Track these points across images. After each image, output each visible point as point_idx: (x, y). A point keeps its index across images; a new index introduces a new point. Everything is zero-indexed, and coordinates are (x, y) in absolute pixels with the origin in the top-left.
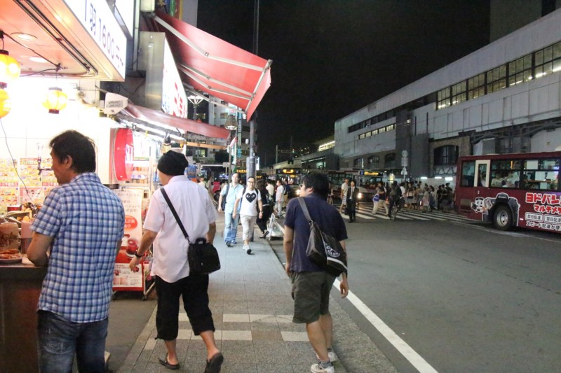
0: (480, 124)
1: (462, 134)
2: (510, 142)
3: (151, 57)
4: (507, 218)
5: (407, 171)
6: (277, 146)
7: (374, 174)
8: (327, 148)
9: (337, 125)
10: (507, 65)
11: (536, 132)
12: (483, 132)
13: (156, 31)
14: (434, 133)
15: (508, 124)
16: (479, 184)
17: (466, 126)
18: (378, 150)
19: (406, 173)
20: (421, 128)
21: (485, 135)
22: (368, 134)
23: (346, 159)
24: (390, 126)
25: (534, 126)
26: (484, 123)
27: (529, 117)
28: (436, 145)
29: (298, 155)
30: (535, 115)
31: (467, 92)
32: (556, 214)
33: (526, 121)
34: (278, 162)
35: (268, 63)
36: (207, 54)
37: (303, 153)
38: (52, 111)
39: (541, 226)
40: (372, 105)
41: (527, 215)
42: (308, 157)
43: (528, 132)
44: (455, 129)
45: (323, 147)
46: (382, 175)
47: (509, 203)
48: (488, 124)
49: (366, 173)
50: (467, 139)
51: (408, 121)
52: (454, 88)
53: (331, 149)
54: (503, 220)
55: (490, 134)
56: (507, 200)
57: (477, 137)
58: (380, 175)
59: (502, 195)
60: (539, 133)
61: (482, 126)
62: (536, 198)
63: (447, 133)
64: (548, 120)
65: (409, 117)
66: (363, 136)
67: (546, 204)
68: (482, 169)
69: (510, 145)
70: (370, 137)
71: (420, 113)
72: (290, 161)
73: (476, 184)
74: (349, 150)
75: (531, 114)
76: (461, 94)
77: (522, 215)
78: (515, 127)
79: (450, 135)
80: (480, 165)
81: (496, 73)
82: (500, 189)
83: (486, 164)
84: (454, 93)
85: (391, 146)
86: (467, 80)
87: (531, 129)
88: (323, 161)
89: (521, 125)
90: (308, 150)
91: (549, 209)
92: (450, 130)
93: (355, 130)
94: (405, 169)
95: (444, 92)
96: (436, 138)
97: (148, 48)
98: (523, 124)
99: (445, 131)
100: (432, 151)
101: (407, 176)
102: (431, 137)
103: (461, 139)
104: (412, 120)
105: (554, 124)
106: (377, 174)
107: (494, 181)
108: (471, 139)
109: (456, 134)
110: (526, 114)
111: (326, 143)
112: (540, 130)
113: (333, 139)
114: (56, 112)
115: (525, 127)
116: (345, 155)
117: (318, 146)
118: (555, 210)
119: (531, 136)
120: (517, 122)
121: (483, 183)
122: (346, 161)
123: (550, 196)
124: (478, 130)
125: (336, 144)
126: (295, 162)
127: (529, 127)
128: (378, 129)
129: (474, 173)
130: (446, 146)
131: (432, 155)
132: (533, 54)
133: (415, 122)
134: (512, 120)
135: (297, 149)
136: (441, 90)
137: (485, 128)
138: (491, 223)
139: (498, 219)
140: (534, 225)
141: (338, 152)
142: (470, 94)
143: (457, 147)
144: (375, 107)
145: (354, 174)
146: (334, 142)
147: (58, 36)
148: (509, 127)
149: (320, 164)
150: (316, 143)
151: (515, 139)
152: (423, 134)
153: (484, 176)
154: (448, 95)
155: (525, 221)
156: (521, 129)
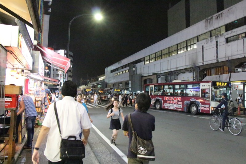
0: (167, 69)
1: (154, 74)
2: (170, 77)
3: (35, 57)
4: (159, 106)
5: (131, 89)
6: (81, 78)
7: (118, 90)
8: (102, 79)
9: (106, 69)
10: (169, 48)
11: (179, 74)
12: (161, 73)
13: (37, 50)
14: (143, 74)
15: (170, 71)
16: (151, 94)
17: (155, 71)
18: (122, 80)
19: (131, 90)
20: (139, 72)
21: (162, 75)
22: (119, 74)
23: (110, 84)
24: (127, 70)
25: (178, 71)
26: (162, 70)
27: (176, 68)
28: (144, 78)
29: (90, 82)
30: (178, 67)
31: (155, 58)
32: (173, 104)
33: (175, 70)
34: (82, 85)
35: (70, 60)
36: (52, 56)
37: (93, 81)
38: (17, 78)
39: (169, 108)
40: (120, 62)
41: (165, 104)
42: (94, 83)
43: (176, 74)
44: (151, 72)
45: (101, 79)
46: (122, 91)
47: (160, 100)
48: (163, 71)
49: (115, 90)
50: (155, 76)
51: (134, 69)
52: (151, 56)
53: (104, 80)
54: (158, 106)
55: (164, 74)
56: (159, 99)
57: (159, 76)
58: (121, 91)
59: (158, 98)
60: (180, 74)
61: (160, 71)
62: (167, 98)
63: (148, 74)
64: (183, 69)
65: (134, 67)
66: (116, 74)
67: (170, 100)
68: (152, 88)
69: (170, 79)
70: (119, 75)
71: (138, 65)
72: (86, 85)
73: (150, 94)
74: (111, 80)
75: (177, 67)
76: (153, 58)
77: (164, 105)
78: (172, 72)
79: (150, 75)
80: (151, 87)
81: (165, 51)
82: (157, 95)
83: (152, 87)
84: (151, 58)
85: (127, 79)
86: (155, 53)
87: (177, 72)
88: (100, 85)
89: (174, 71)
90: (94, 80)
91: (171, 102)
92: (149, 72)
93: (113, 72)
94: (130, 88)
95: (147, 57)
96: (144, 76)
97: (35, 56)
98: (175, 71)
99: (148, 73)
100: (143, 81)
101: (131, 91)
102: (142, 75)
103: (153, 76)
104: (135, 69)
105: (184, 71)
106: (120, 90)
107: (155, 93)
108: (157, 76)
109: (152, 74)
110: (175, 67)
111: (102, 77)
112: (180, 73)
113: (104, 76)
114: (18, 78)
115: (175, 72)
116: (109, 82)
117: (99, 78)
118: (172, 102)
119: (178, 75)
120: (172, 70)
121: (152, 93)
122: (110, 85)
123: (171, 97)
124: (159, 73)
125: (106, 78)
126: (88, 85)
127: (176, 72)
128: (122, 72)
129: (149, 90)
130: (148, 79)
131: (143, 82)
132: (177, 45)
133: (136, 69)
134: (171, 69)
135: (90, 79)
136: (146, 57)
137: (162, 72)
138: (154, 108)
139: (157, 106)
140: (167, 108)
141: (107, 81)
142: (156, 58)
143: (152, 79)
144: (121, 63)
145: (111, 90)
146: (105, 77)
147: (19, 61)
148: (170, 72)
149: (99, 86)
150: (98, 77)
151: (172, 76)
152: (139, 74)
153: (152, 91)
154: (149, 59)
155: (164, 106)
156: (174, 73)
